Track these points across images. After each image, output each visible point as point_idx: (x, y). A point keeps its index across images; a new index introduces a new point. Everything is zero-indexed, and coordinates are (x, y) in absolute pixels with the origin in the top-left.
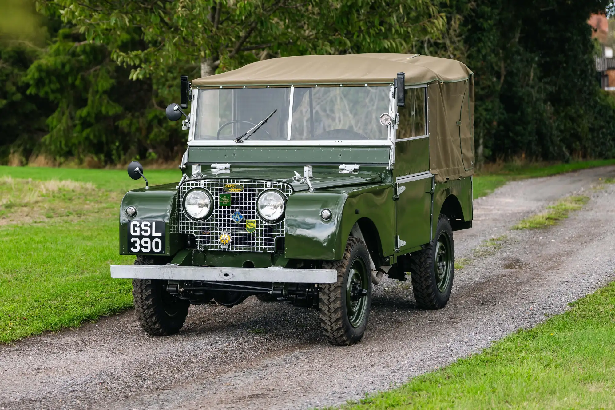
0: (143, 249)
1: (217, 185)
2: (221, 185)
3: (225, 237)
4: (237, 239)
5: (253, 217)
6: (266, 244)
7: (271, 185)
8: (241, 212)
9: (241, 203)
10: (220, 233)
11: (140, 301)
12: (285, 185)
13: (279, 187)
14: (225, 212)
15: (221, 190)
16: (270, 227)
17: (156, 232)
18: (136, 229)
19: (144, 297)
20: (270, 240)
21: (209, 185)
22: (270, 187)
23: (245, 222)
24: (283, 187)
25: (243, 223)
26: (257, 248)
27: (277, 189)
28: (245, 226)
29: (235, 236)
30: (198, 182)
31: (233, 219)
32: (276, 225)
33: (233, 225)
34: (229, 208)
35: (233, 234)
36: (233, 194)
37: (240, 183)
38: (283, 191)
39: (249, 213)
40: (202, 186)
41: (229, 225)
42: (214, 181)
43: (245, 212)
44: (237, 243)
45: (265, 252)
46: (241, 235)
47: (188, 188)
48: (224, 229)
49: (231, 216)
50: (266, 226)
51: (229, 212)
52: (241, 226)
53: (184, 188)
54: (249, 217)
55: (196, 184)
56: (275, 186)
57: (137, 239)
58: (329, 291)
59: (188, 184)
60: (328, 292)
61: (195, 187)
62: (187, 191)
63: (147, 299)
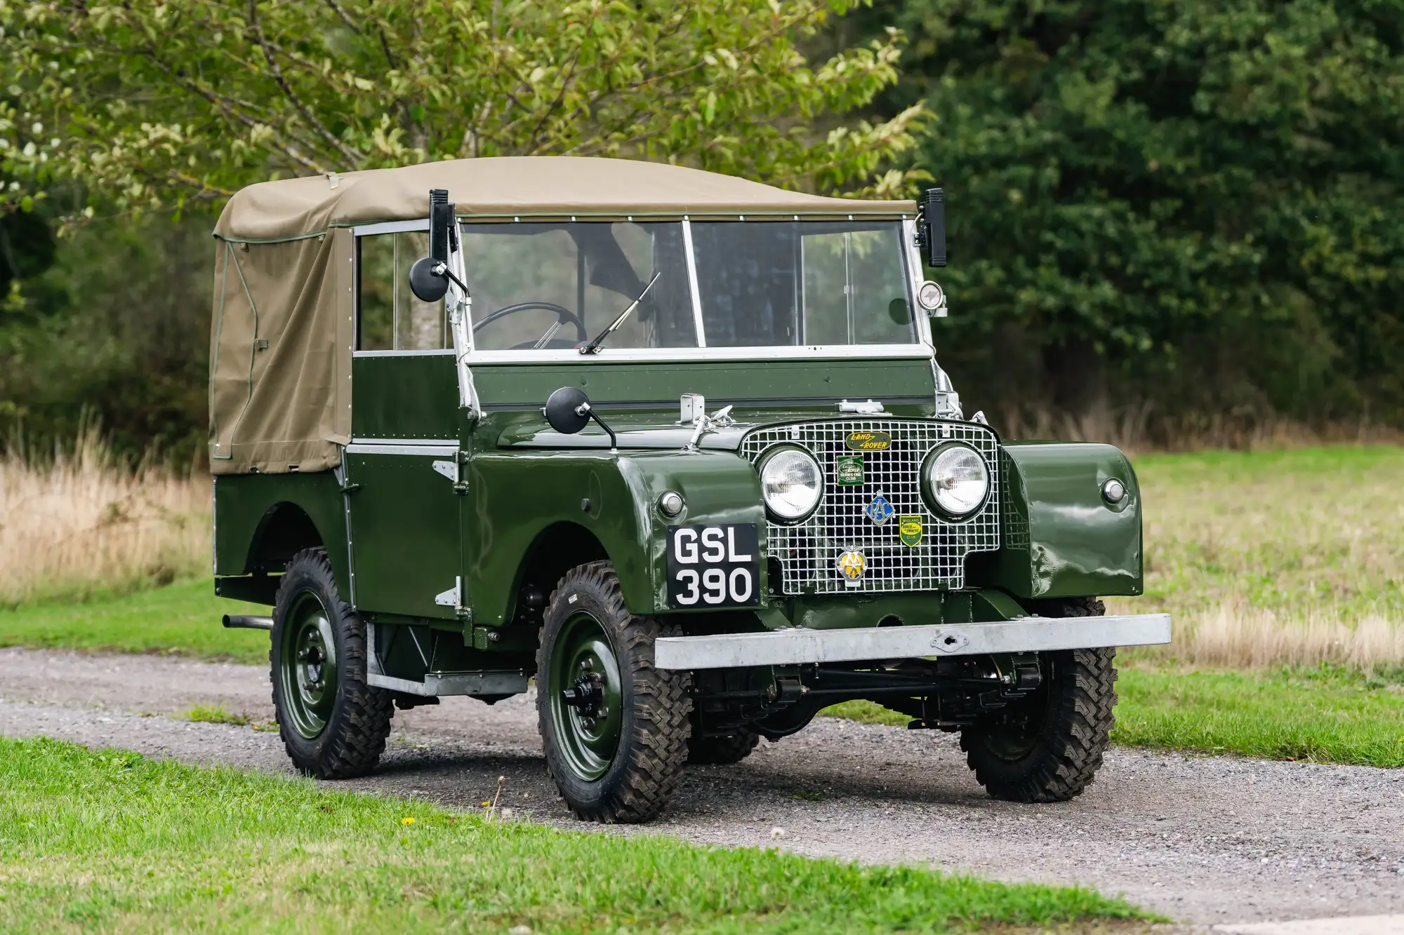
0: (707, 597)
1: (829, 435)
2: (839, 435)
3: (852, 560)
4: (878, 563)
5: (915, 509)
6: (944, 572)
7: (952, 432)
8: (887, 497)
9: (886, 478)
10: (840, 552)
11: (667, 731)
12: (982, 430)
13: (969, 434)
14: (849, 499)
15: (839, 447)
16: (952, 531)
17: (737, 553)
18: (689, 546)
19: (676, 721)
20: (953, 561)
21: (810, 435)
22: (948, 435)
23: (896, 520)
24: (978, 434)
25: (891, 525)
26: (926, 583)
27: (964, 440)
28: (896, 530)
29: (873, 557)
30: (785, 429)
31: (870, 516)
32: (965, 524)
33: (868, 531)
34: (858, 489)
35: (868, 553)
36: (867, 456)
37: (881, 430)
38: (978, 444)
39: (905, 498)
40: (796, 438)
41: (858, 531)
42: (821, 427)
43: (896, 499)
44: (878, 574)
45: (943, 591)
46: (887, 553)
47: (763, 445)
48: (850, 541)
49: (864, 509)
50: (943, 530)
51: (858, 499)
52: (887, 531)
53: (754, 446)
54: (906, 509)
55: (782, 435)
56: (960, 434)
57: (693, 573)
58: (1099, 669)
59: (763, 436)
60: (1096, 672)
61: (777, 441)
62: (759, 452)
63: (681, 726)
